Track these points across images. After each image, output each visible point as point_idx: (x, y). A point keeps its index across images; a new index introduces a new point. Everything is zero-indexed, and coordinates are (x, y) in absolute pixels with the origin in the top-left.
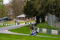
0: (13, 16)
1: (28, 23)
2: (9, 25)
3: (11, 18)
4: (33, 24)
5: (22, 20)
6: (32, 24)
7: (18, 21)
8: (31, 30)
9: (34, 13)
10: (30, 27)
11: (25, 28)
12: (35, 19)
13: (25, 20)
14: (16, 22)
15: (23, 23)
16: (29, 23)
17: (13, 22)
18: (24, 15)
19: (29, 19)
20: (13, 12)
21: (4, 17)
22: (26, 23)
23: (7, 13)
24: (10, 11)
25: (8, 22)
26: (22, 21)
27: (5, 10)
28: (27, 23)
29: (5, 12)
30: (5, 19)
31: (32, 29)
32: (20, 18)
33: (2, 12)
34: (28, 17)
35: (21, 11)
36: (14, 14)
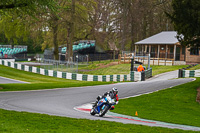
0: (120, 36)
1: (192, 74)
2: (100, 79)
3: (113, 47)
5: (162, 56)
7: (146, 62)
11: (176, 97)
13: (178, 59)
14: (136, 66)
15: (166, 70)
17: (121, 66)
18: (175, 33)
19: (198, 54)
20: (119, 19)
21: (77, 40)
22: (181, 74)
23: (94, 22)
24: (106, 14)
25: (96, 63)
26: (162, 62)
27: (83, 7)
28: (187, 72)
29: (82, 20)
30: (82, 52)
32: (154, 47)
33: (68, 17)
34: (192, 43)
35: (160, 15)
36: (124, 28)
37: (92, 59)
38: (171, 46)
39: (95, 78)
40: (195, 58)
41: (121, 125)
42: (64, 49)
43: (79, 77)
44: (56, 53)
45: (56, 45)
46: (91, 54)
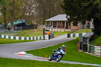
0: (38, 17)
1: (74, 36)
2: (28, 39)
3: (34, 22)
4: (87, 38)
5: (59, 27)
6: (84, 38)
7: (51, 30)
8: (81, 51)
9: (89, 12)
10: (79, 45)
12: (92, 26)
13: (67, 28)
14: (46, 32)
15: (61, 34)
16: (77, 35)
17: (38, 32)
18: (65, 15)
19: (77, 25)
20: (37, 8)
21: (16, 19)
22: (69, 36)
23: (24, 10)
24: (30, 6)
25: (26, 31)
26: (59, 30)
27: (19, 3)
28: (72, 35)
29: (18, 9)
30: (18, 25)
31: (85, 48)
32: (55, 22)
33: (11, 8)
34: (74, 20)
35: (57, 6)
36: (40, 13)
37: (24, 29)
38: (63, 22)
39: (25, 39)
40: (75, 27)
41: (38, 62)
42: (9, 24)
43: (17, 38)
44: (5, 26)
45: (5, 22)
46: (23, 26)
